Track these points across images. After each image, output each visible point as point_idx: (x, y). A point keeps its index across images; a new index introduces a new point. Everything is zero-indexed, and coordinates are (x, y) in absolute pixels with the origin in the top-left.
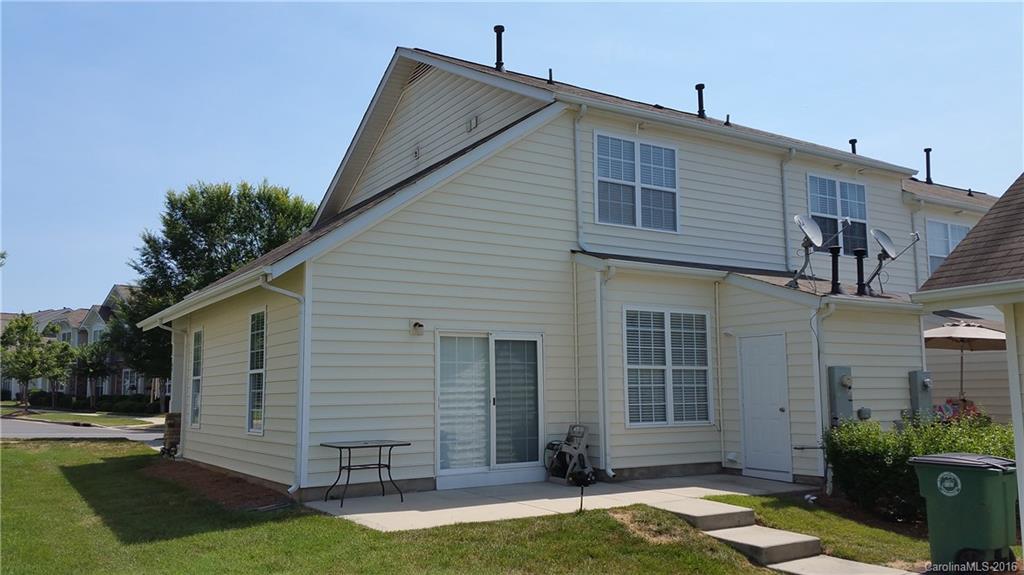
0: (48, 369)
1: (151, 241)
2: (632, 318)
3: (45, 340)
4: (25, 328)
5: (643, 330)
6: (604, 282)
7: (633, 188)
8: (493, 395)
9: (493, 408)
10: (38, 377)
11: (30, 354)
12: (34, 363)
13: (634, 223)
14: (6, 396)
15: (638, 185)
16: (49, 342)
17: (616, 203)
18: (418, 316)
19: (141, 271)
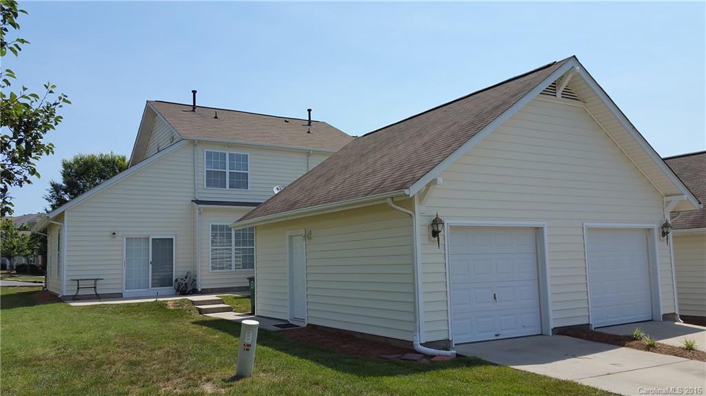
0: (23, 251)
1: (56, 187)
2: (214, 228)
3: (20, 234)
4: (8, 227)
5: (220, 232)
6: (200, 213)
7: (225, 172)
8: (151, 260)
9: (151, 266)
10: (16, 255)
11: (11, 242)
12: (14, 247)
13: (225, 187)
14: (4, 267)
15: (228, 171)
16: (23, 235)
17: (215, 179)
18: (114, 230)
19: (50, 201)
